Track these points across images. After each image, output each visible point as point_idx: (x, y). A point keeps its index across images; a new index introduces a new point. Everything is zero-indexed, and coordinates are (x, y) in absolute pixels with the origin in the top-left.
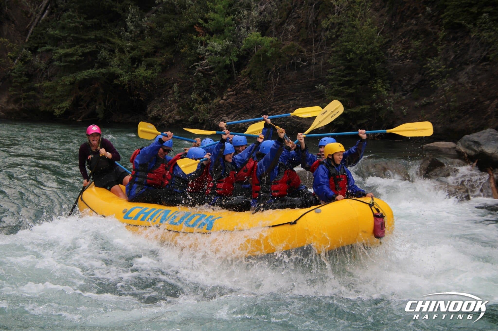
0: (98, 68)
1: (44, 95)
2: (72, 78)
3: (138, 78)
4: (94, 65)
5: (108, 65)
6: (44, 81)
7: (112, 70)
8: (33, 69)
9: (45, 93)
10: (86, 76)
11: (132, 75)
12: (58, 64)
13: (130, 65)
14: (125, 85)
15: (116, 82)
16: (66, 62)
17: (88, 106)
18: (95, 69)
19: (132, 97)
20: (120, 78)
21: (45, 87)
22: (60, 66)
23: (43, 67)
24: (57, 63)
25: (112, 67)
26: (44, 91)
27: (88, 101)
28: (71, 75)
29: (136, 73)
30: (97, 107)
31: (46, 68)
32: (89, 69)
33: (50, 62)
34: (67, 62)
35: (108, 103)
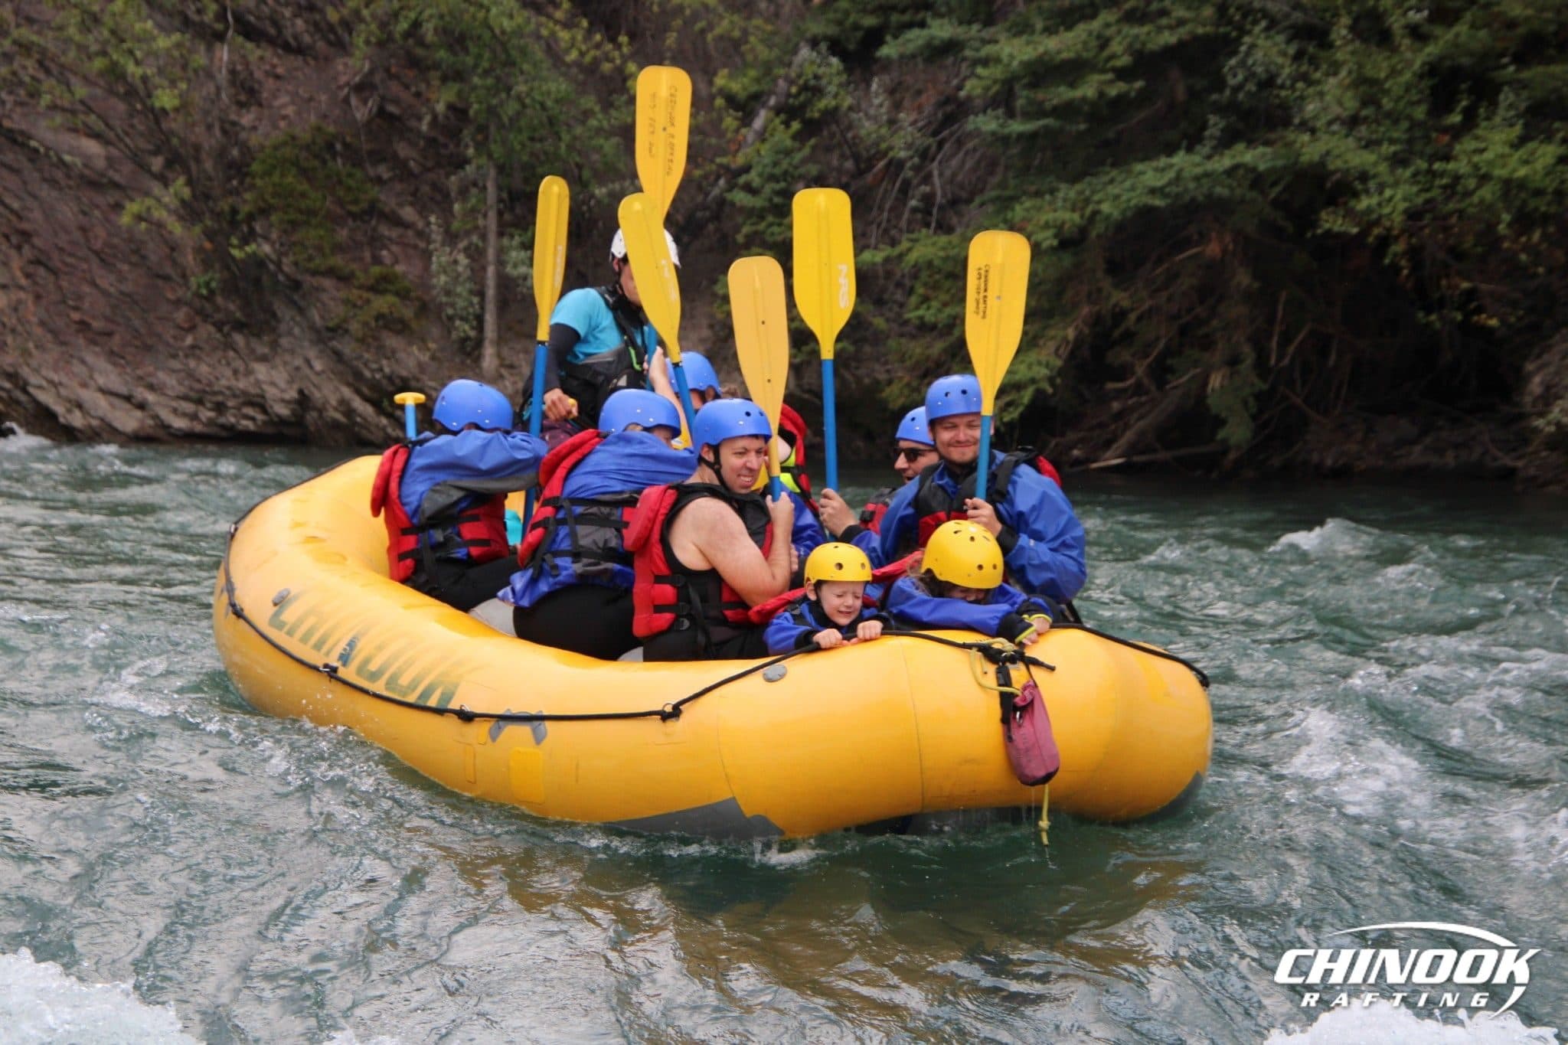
0: (1228, 140)
1: (911, 315)
2: (1073, 210)
3: (1468, 194)
4: (1204, 126)
5: (1286, 123)
6: (910, 231)
7: (1310, 149)
8: (849, 165)
9: (914, 300)
10: (1153, 191)
11: (1432, 174)
12: (992, 126)
13: (1420, 113)
14: (1385, 241)
15: (1332, 221)
16: (1037, 111)
17: (1161, 372)
18: (1206, 150)
19: (1429, 312)
20: (1356, 195)
21: (915, 266)
22: (1005, 140)
23: (909, 146)
24: (987, 123)
25: (1313, 131)
26: (911, 291)
27: (1161, 345)
28: (1067, 192)
29: (1461, 166)
30: (1216, 381)
31: (925, 155)
32: (1170, 150)
33: (949, 120)
34: (1042, 113)
35: (1280, 358)
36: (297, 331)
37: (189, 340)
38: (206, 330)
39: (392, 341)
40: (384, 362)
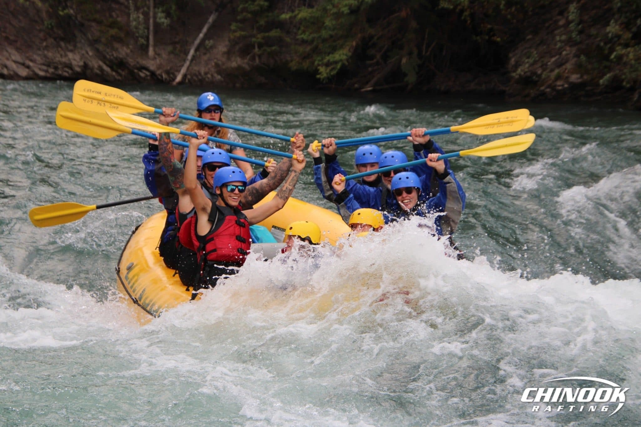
36: (83, 41)
37: (45, 44)
38: (51, 40)
39: (117, 45)
40: (114, 52)
